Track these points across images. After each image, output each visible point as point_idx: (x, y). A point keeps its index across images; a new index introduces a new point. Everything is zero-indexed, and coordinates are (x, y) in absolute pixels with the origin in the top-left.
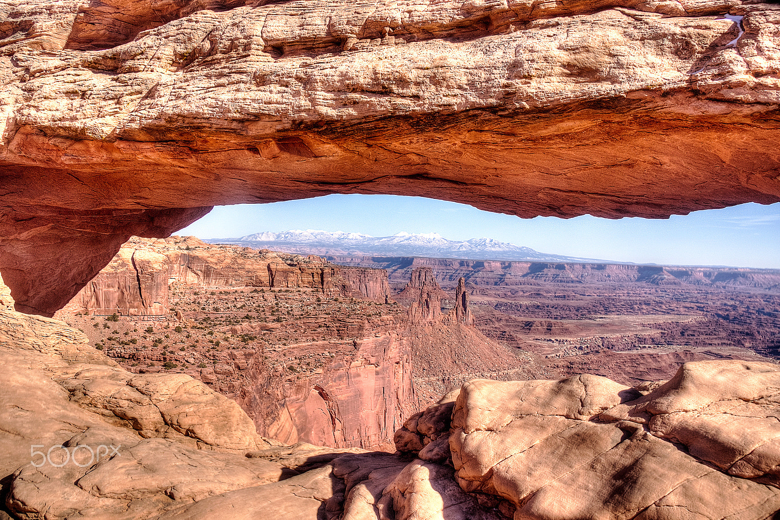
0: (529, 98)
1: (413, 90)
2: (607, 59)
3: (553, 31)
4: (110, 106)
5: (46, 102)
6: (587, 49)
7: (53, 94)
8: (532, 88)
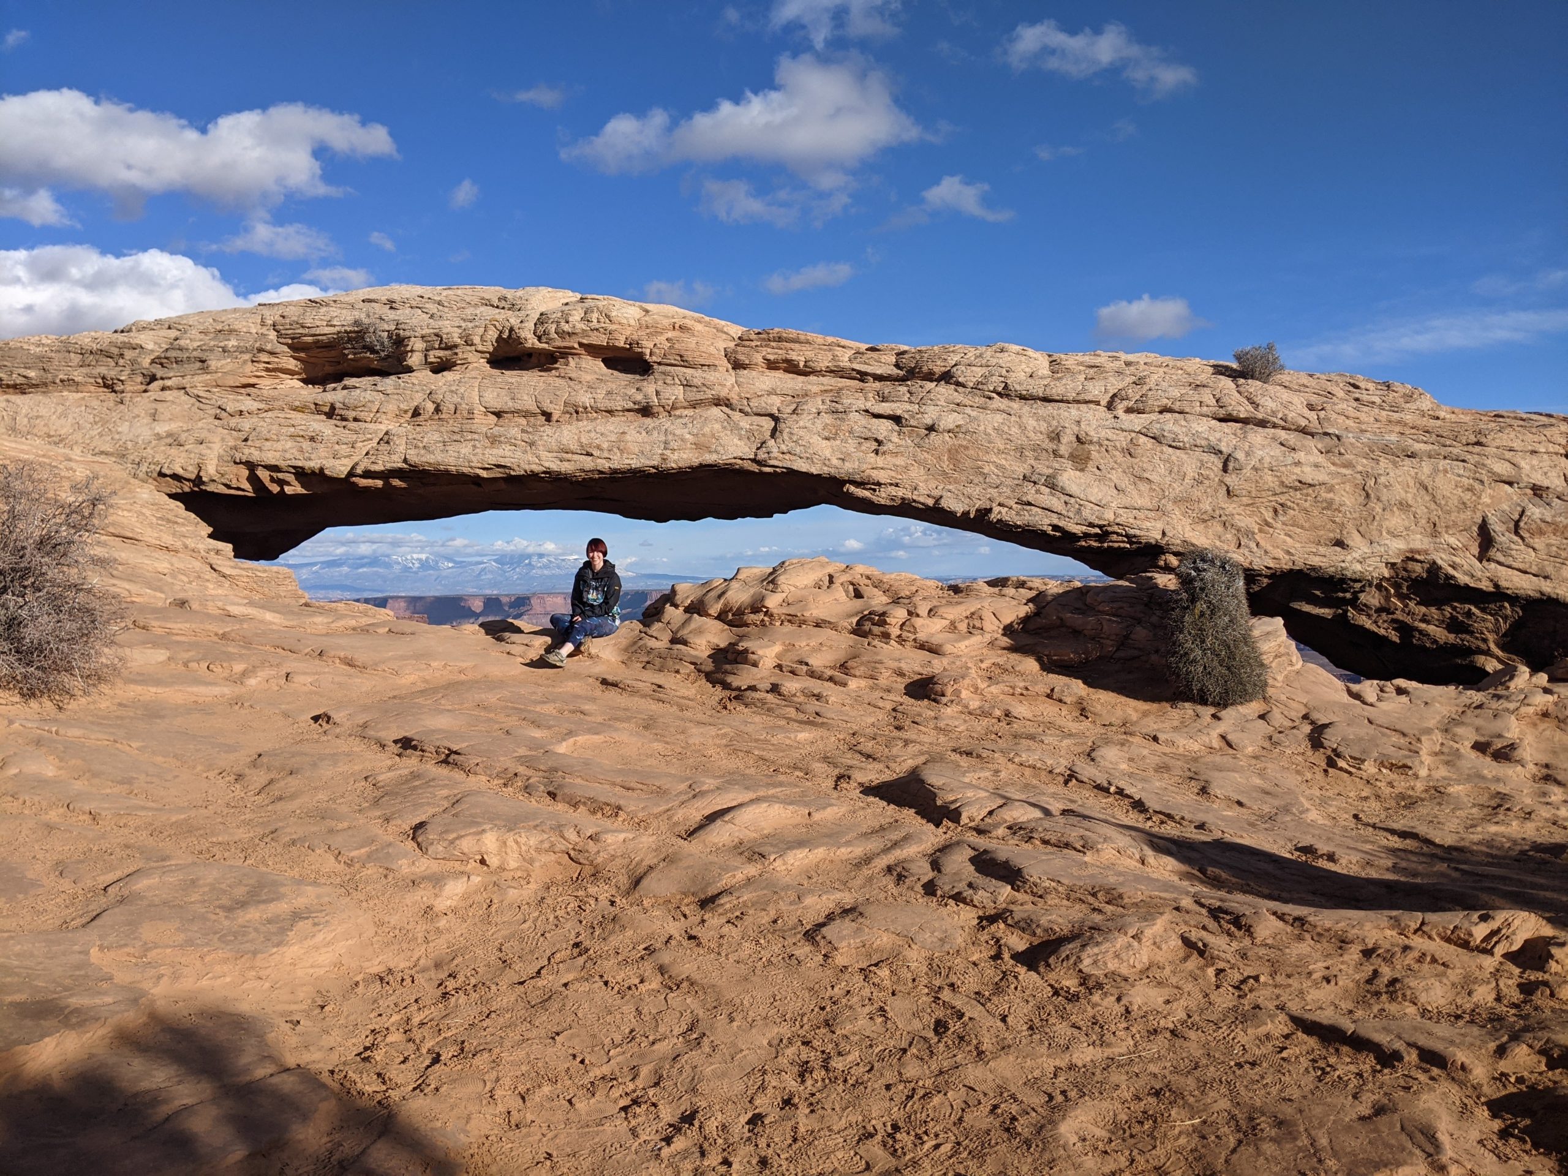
0: (675, 462)
1: (606, 455)
2: (714, 441)
3: (684, 421)
4: (344, 449)
5: (268, 444)
6: (703, 435)
7: (275, 437)
8: (675, 456)
